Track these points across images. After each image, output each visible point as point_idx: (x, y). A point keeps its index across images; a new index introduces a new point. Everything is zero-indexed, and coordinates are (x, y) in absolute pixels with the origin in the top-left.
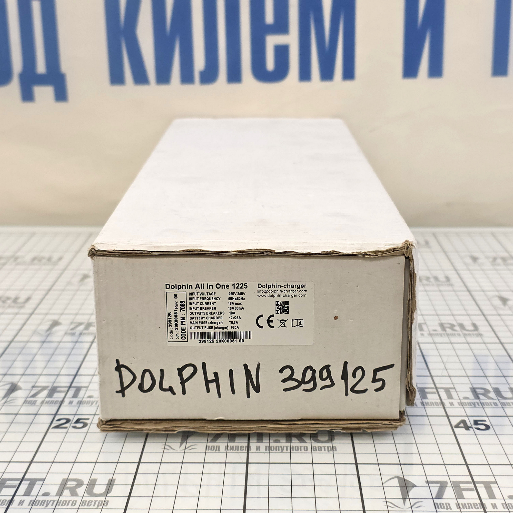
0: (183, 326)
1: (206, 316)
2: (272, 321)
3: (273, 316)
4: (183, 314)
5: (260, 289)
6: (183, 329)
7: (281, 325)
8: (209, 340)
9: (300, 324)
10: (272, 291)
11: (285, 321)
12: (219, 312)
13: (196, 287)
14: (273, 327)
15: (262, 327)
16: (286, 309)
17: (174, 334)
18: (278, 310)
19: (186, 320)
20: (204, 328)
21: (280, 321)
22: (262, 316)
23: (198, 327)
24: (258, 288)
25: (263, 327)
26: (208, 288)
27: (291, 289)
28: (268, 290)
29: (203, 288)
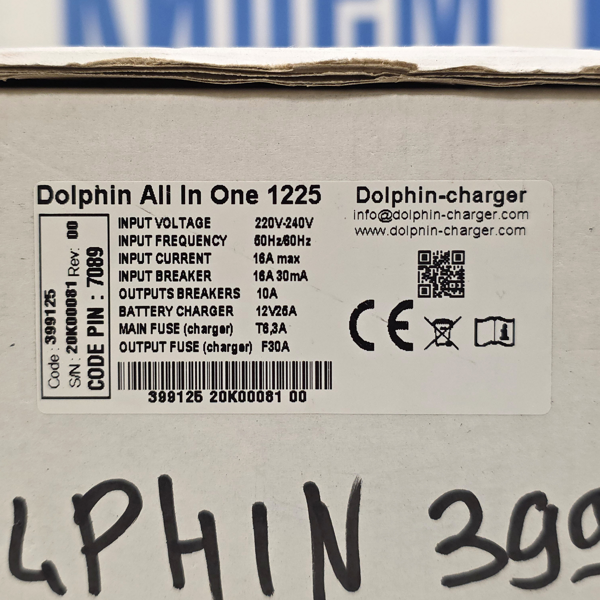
0: (95, 341)
1: (175, 302)
2: (404, 325)
3: (407, 305)
4: (98, 298)
5: (363, 207)
6: (94, 352)
7: (435, 341)
8: (185, 392)
9: (505, 336)
10: (404, 216)
11: (452, 324)
12: (220, 289)
13: (144, 198)
14: (408, 347)
15: (369, 347)
16: (455, 279)
17: (64, 370)
18: (427, 282)
19: (105, 320)
20: (167, 346)
21: (433, 324)
22: (369, 304)
23: (148, 345)
24: (359, 201)
25: (373, 344)
26: (183, 202)
27: (473, 207)
28: (393, 210)
29: (169, 202)
